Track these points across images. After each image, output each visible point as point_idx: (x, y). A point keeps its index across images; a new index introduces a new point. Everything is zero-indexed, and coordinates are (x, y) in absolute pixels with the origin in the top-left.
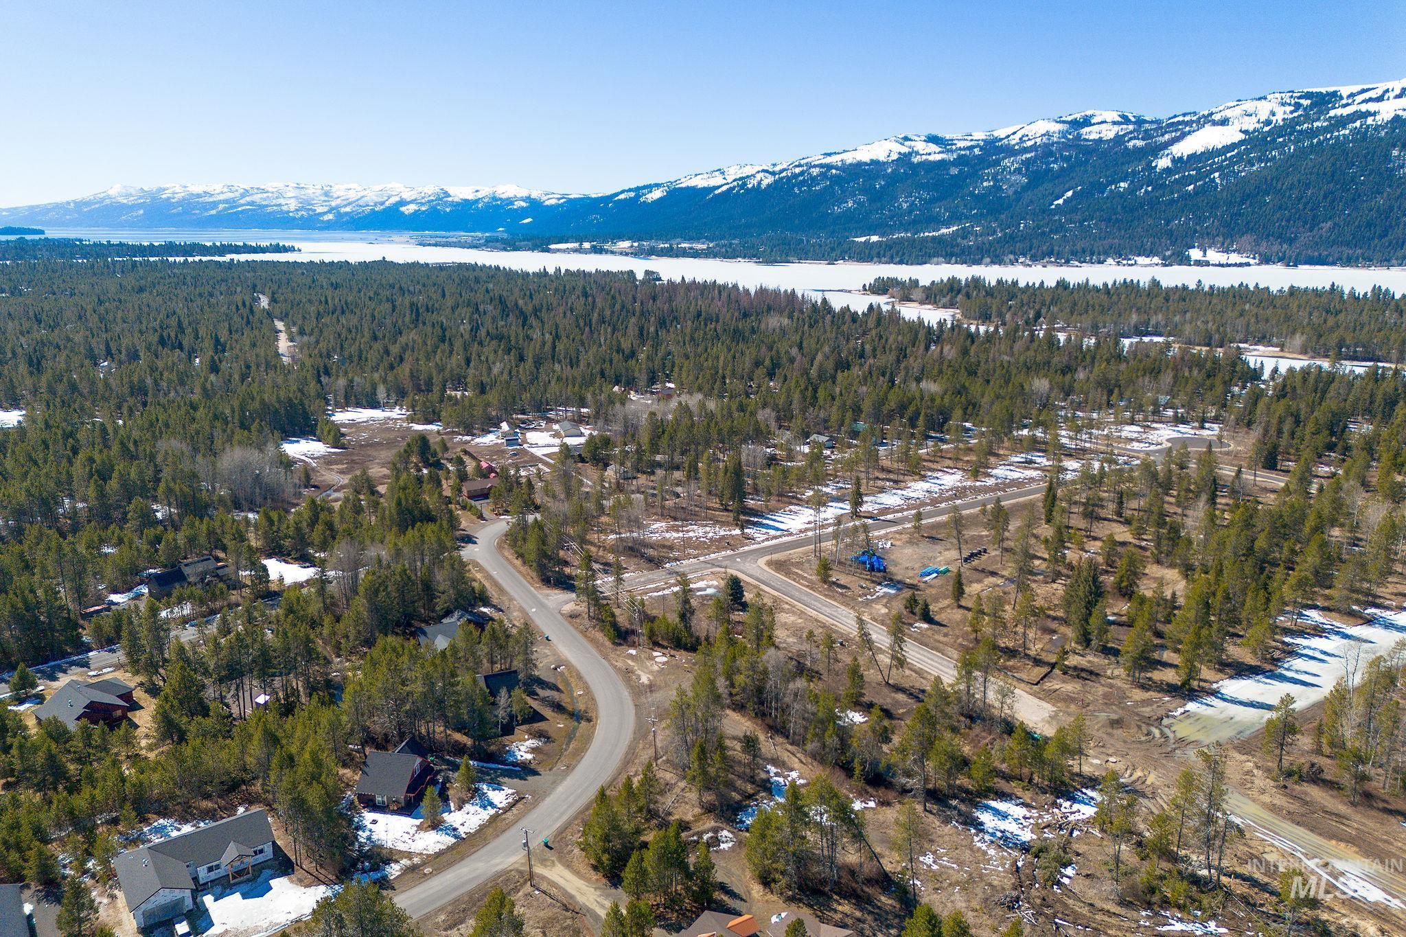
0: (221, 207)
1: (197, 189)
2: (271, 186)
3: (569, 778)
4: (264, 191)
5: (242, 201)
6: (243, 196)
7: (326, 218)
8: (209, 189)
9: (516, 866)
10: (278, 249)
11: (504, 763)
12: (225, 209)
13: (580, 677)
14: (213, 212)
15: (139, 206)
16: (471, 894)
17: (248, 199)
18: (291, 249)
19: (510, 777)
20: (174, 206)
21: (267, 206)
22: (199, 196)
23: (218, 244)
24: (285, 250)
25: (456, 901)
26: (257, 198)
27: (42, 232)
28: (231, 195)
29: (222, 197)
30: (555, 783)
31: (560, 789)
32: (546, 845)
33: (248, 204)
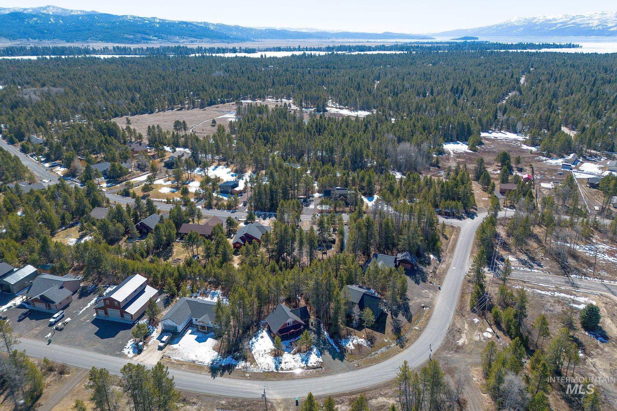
0: (559, 25)
1: (550, 17)
2: (587, 14)
3: (351, 372)
4: (583, 17)
5: (570, 23)
6: (571, 20)
7: (612, 29)
8: (556, 17)
9: (274, 401)
10: (569, 46)
11: (337, 343)
12: (560, 27)
13: (428, 319)
14: (554, 28)
15: (521, 26)
16: (244, 400)
17: (573, 21)
18: (577, 46)
19: (330, 353)
20: (537, 26)
21: (582, 24)
22: (550, 20)
23: (541, 44)
24: (574, 46)
25: (236, 399)
26: (578, 21)
27: (477, 39)
28: (565, 20)
29: (561, 21)
30: (343, 370)
31: (340, 376)
32: (297, 402)
33: (573, 24)
